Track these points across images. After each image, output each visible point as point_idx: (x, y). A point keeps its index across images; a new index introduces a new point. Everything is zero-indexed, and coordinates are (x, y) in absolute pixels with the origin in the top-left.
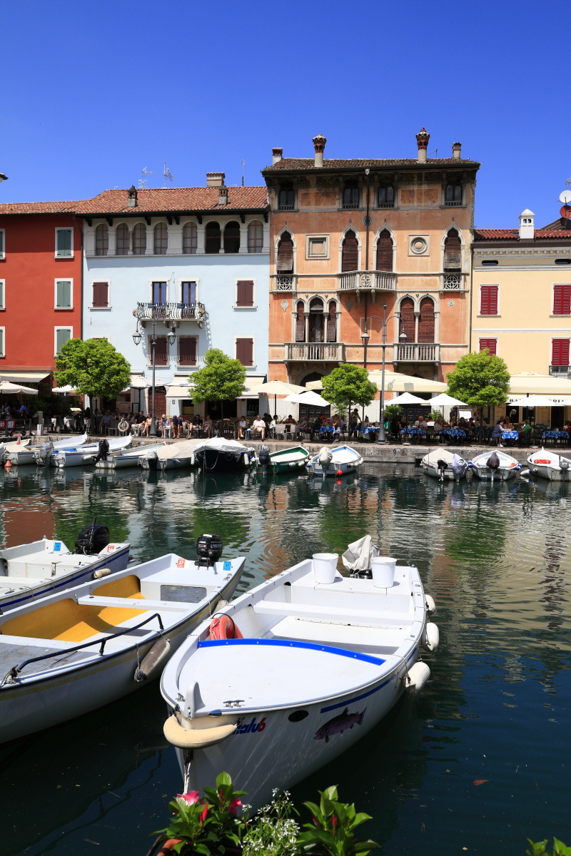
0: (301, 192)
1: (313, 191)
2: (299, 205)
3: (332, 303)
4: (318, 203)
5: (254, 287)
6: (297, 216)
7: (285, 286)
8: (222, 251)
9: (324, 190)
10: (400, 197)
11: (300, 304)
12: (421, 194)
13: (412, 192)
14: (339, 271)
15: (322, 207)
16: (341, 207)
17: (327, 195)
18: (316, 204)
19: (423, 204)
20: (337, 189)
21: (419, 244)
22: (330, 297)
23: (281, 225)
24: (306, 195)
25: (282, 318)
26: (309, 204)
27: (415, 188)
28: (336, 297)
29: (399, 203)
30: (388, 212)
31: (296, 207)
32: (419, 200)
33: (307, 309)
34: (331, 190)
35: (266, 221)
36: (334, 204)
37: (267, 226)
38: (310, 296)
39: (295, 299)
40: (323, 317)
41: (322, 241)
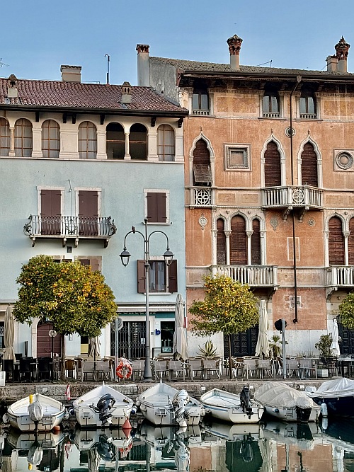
0: (217, 96)
1: (231, 95)
2: (214, 110)
3: (256, 221)
4: (236, 109)
5: (167, 200)
6: (213, 122)
7: (203, 201)
8: (128, 157)
9: (242, 96)
10: (322, 109)
11: (221, 220)
12: (344, 106)
13: (334, 104)
14: (263, 186)
15: (241, 115)
16: (261, 116)
17: (246, 101)
19: (346, 117)
20: (256, 96)
21: (345, 159)
22: (252, 216)
23: (196, 131)
24: (223, 100)
25: (201, 237)
26: (226, 110)
27: (338, 99)
28: (261, 215)
29: (321, 114)
30: (311, 124)
31: (212, 114)
32: (343, 113)
33: (228, 228)
34: (250, 96)
35: (179, 126)
36: (254, 112)
37: (179, 132)
38: (233, 212)
39: (215, 216)
40: (246, 236)
41: (242, 151)
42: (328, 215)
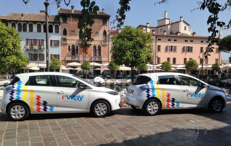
0: (68, 19)
1: (71, 19)
2: (68, 22)
3: (77, 46)
4: (73, 22)
6: (67, 24)
7: (65, 42)
8: (48, 32)
9: (74, 19)
11: (69, 46)
14: (79, 39)
15: (74, 23)
17: (75, 20)
18: (72, 22)
19: (98, 24)
20: (77, 19)
21: (97, 33)
22: (76, 45)
23: (64, 27)
24: (70, 20)
25: (65, 50)
26: (70, 22)
27: (96, 20)
28: (78, 45)
31: (67, 23)
32: (97, 23)
33: (71, 48)
34: (76, 19)
35: (60, 25)
36: (77, 22)
37: (60, 27)
38: (72, 45)
39: (68, 45)
40: (75, 50)
41: (74, 31)
42: (93, 46)
